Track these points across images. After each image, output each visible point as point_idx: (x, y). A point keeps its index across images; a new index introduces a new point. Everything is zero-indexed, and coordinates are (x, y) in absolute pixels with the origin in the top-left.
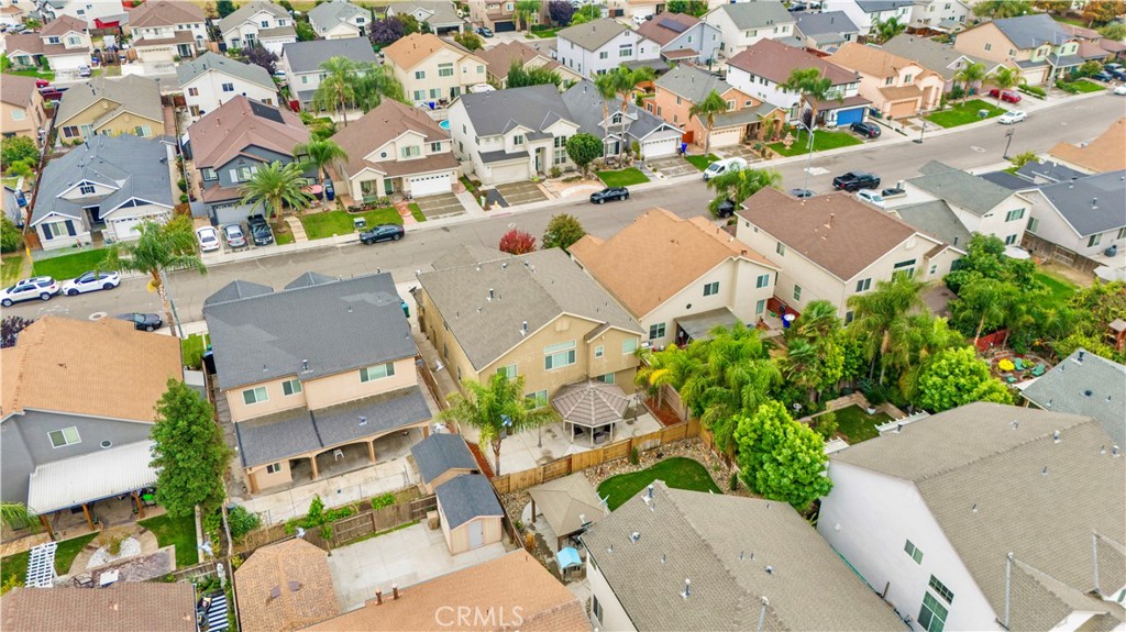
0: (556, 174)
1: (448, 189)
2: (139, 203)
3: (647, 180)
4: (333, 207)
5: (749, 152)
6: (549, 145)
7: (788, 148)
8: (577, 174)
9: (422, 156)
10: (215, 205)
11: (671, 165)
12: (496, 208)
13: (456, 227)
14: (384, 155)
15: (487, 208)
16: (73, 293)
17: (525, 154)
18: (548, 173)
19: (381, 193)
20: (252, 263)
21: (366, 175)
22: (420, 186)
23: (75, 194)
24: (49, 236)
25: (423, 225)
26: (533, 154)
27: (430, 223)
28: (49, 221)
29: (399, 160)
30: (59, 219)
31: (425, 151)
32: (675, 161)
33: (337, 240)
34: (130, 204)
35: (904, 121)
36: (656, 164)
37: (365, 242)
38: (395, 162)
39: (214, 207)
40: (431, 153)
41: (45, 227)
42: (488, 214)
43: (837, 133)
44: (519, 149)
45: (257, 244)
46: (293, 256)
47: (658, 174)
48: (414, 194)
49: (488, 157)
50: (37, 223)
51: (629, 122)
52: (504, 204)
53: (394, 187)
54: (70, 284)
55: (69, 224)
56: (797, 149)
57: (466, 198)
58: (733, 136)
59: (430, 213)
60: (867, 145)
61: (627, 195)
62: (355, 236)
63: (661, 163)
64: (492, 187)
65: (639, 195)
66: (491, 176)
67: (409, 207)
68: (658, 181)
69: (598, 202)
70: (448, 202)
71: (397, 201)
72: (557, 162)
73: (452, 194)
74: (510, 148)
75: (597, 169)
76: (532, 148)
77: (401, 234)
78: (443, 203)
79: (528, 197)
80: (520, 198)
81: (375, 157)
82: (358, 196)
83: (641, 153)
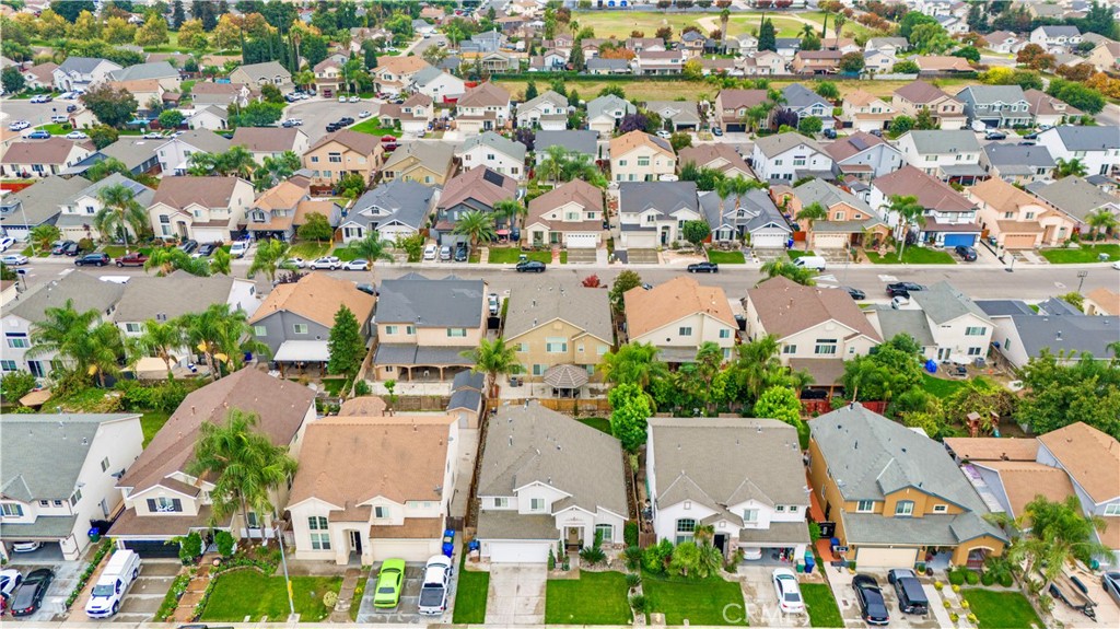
0: (676, 246)
1: (594, 246)
2: (398, 224)
3: (744, 262)
4: (513, 245)
5: (846, 255)
6: (674, 226)
7: (882, 257)
8: (693, 249)
9: (580, 220)
10: (441, 232)
11: (770, 254)
12: (619, 264)
13: (582, 271)
14: (554, 216)
15: (612, 262)
16: (347, 269)
17: (655, 229)
18: (671, 246)
19: (546, 240)
20: (447, 270)
21: (538, 227)
22: (572, 240)
23: (368, 213)
24: (348, 235)
25: (563, 266)
26: (660, 231)
27: (569, 266)
28: (349, 227)
29: (564, 220)
30: (354, 226)
31: (582, 217)
32: (777, 252)
33: (505, 266)
34: (393, 224)
35: (1015, 252)
36: (760, 252)
37: (519, 270)
38: (560, 222)
39: (440, 234)
40: (586, 218)
41: (347, 230)
42: (612, 266)
43: (939, 252)
44: (651, 225)
45: (457, 260)
46: (474, 271)
47: (757, 259)
48: (569, 246)
49: (625, 228)
50: (343, 227)
51: (751, 217)
52: (625, 261)
53: (556, 239)
54: (347, 264)
55: (359, 230)
56: (890, 258)
57: (603, 254)
58: (839, 241)
59: (571, 260)
60: (960, 265)
61: (716, 270)
62: (514, 266)
63: (765, 252)
64: (625, 249)
65: (726, 272)
66: (626, 241)
67: (561, 253)
68: (754, 264)
69: (691, 271)
70: (590, 254)
71: (556, 248)
72: (680, 238)
73: (595, 249)
74: (644, 223)
75: (711, 249)
76: (660, 225)
77: (543, 269)
78: (584, 254)
79: (645, 260)
80: (639, 260)
81: (548, 216)
82: (531, 241)
83: (751, 242)
